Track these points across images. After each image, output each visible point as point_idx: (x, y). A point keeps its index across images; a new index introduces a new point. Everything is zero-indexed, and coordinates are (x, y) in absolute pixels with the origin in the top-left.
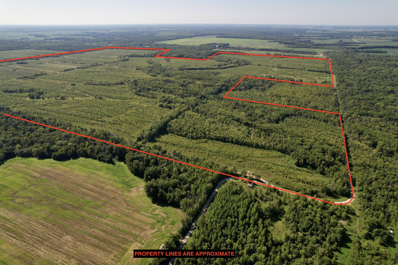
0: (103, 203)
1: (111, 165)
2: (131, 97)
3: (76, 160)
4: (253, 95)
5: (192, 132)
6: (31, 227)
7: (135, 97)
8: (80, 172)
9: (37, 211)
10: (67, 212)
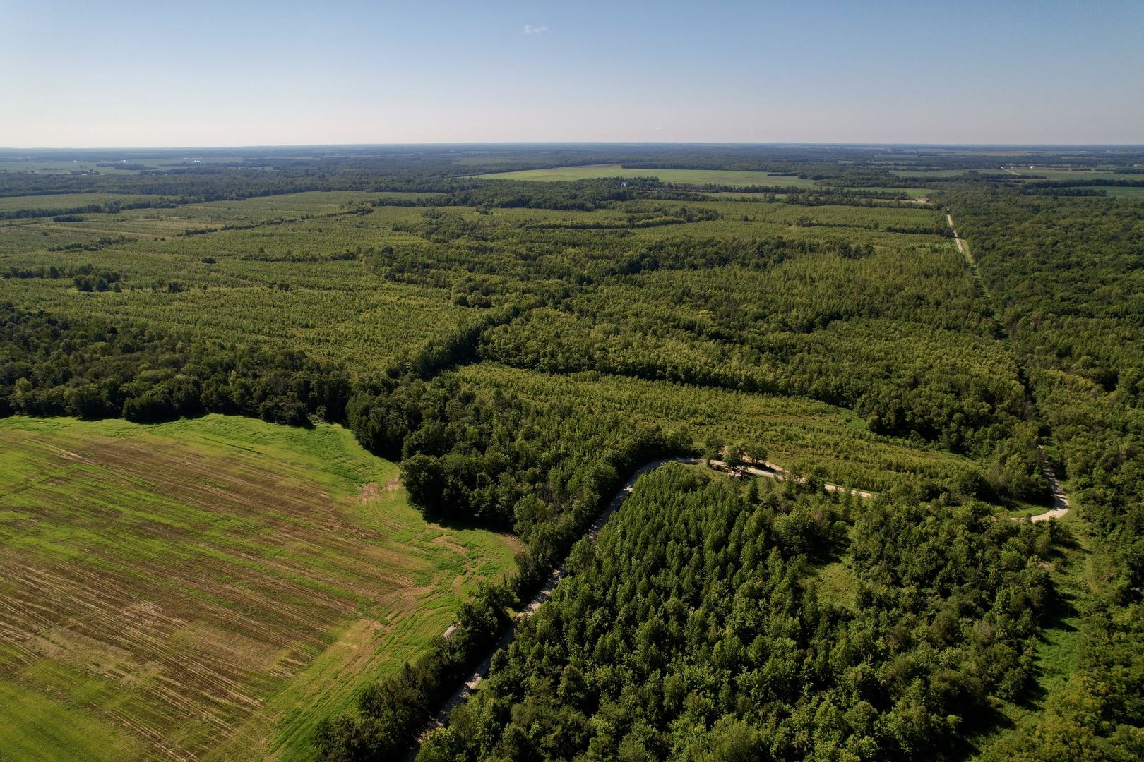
0: (268, 520)
1: (302, 431)
2: (374, 284)
3: (195, 421)
4: (732, 277)
5: (553, 355)
6: (28, 580)
7: (386, 286)
8: (204, 447)
9: (55, 541)
10: (151, 543)
